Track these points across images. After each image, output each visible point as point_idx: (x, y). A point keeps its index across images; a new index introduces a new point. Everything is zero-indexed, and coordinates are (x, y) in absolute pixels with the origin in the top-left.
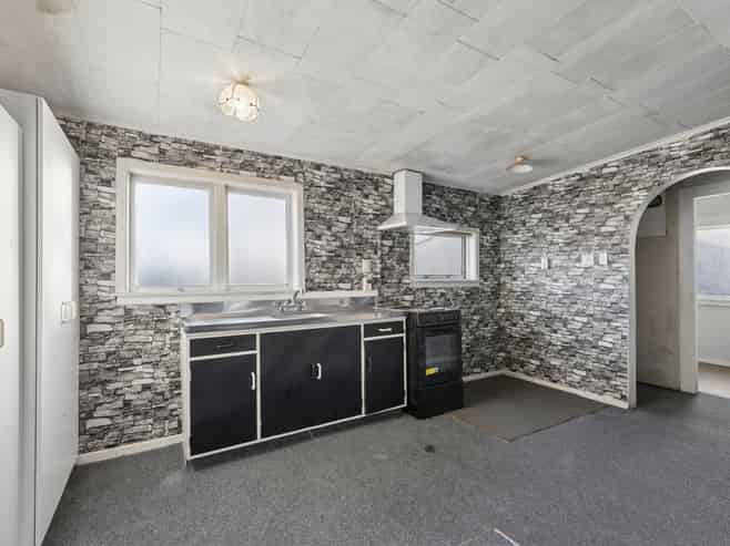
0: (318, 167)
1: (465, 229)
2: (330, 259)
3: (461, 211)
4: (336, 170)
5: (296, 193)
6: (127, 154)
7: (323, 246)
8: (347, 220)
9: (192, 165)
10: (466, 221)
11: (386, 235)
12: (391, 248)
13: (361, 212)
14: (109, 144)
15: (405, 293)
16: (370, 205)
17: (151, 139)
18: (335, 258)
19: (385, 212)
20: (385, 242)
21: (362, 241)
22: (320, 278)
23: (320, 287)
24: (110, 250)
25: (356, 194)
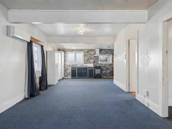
0: (86, 49)
1: (109, 55)
2: (87, 60)
3: (108, 52)
4: (88, 49)
5: (83, 52)
6: (67, 51)
7: (86, 59)
8: (89, 55)
9: (72, 51)
11: (95, 57)
12: (96, 58)
13: (91, 54)
14: (66, 51)
15: (98, 64)
16: (92, 53)
17: (69, 49)
18: (88, 60)
19: (95, 53)
20: (95, 58)
21: (91, 58)
22: (86, 62)
23: (86, 63)
24: (66, 60)
25: (91, 52)
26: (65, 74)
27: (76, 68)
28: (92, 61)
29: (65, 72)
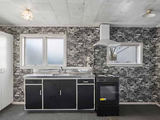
0: (71, 28)
1: (135, 43)
2: (75, 57)
3: (133, 36)
4: (78, 28)
5: (65, 36)
6: (22, 33)
7: (73, 53)
8: (82, 44)
9: (36, 33)
10: (135, 40)
11: (97, 47)
12: (99, 52)
13: (87, 41)
14: (19, 31)
15: (105, 68)
16: (90, 38)
17: (27, 28)
18: (77, 56)
19: (97, 39)
20: (96, 50)
21: (87, 51)
22: (72, 63)
23: (72, 65)
25: (85, 35)
26: (15, 93)
27: (40, 81)
28: (88, 59)
29: (16, 88)
